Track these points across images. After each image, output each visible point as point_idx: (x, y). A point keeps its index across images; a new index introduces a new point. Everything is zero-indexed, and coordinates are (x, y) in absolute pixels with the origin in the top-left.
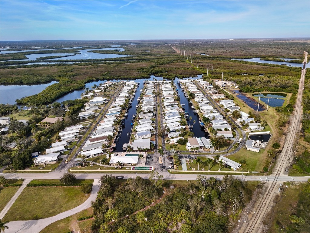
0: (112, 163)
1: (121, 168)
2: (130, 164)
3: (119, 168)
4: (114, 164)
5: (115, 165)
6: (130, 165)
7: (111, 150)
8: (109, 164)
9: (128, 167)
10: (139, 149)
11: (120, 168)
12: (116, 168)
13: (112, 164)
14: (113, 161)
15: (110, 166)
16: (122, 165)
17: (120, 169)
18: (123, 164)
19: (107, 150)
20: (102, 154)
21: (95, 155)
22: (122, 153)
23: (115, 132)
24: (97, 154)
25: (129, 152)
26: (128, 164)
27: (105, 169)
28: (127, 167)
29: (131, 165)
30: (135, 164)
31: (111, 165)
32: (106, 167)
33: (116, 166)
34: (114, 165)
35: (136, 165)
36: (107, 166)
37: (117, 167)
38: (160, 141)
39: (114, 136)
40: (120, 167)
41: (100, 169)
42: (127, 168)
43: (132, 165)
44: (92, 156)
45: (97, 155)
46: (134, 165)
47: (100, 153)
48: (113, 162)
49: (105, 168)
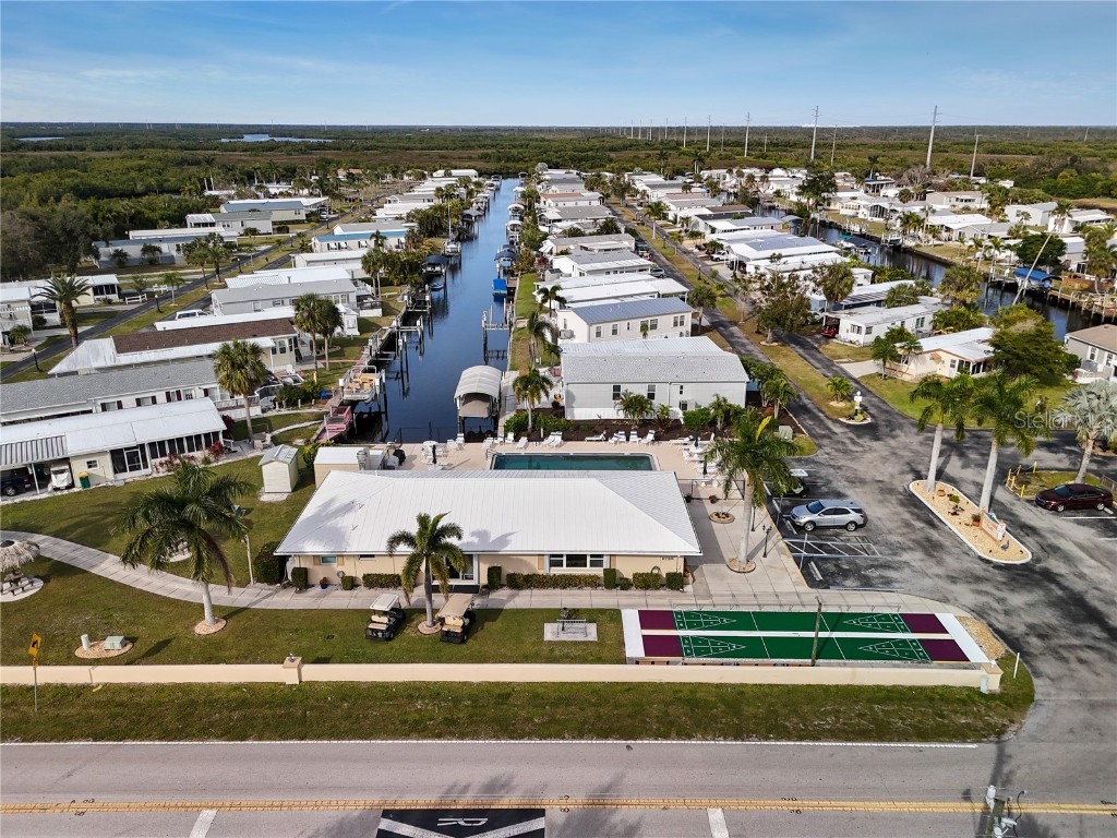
0: (324, 560)
1: (468, 631)
2: (588, 570)
3: (425, 627)
4: (358, 570)
5: (374, 581)
6: (592, 582)
7: (332, 421)
8: (273, 570)
9: (573, 615)
10: (635, 404)
11: (455, 623)
12: (381, 623)
13: (318, 573)
14: (345, 522)
15: (286, 600)
16: (480, 574)
17: (452, 645)
18: (494, 573)
19: (287, 420)
20: (219, 451)
21: (116, 455)
22: (451, 444)
23: (378, 312)
24: (157, 448)
25: (535, 437)
26: (555, 560)
27: (211, 652)
28: (552, 615)
29: (613, 581)
30: (667, 568)
31: (302, 580)
32: (227, 614)
33: (384, 600)
34: (350, 583)
35: (675, 582)
36: (254, 596)
37: (401, 618)
38: (793, 365)
39: (365, 336)
40: (453, 611)
41: (113, 644)
42: (551, 632)
43: (625, 585)
44: (80, 469)
45: (154, 471)
46: (647, 582)
47: (195, 441)
48: (338, 535)
49: (206, 627)
